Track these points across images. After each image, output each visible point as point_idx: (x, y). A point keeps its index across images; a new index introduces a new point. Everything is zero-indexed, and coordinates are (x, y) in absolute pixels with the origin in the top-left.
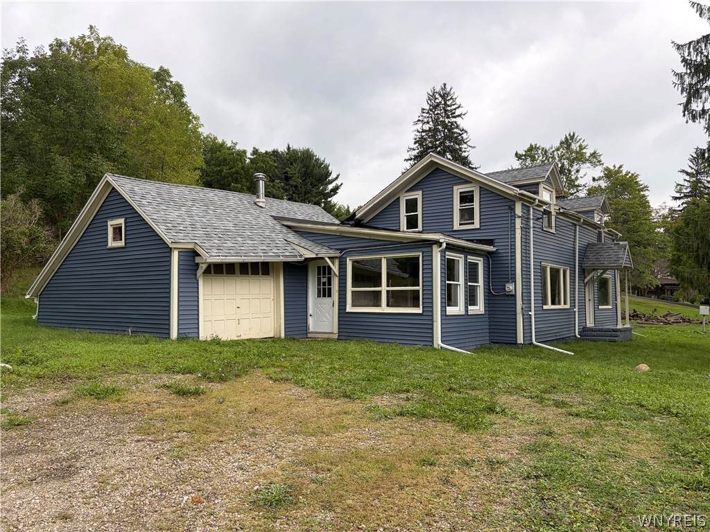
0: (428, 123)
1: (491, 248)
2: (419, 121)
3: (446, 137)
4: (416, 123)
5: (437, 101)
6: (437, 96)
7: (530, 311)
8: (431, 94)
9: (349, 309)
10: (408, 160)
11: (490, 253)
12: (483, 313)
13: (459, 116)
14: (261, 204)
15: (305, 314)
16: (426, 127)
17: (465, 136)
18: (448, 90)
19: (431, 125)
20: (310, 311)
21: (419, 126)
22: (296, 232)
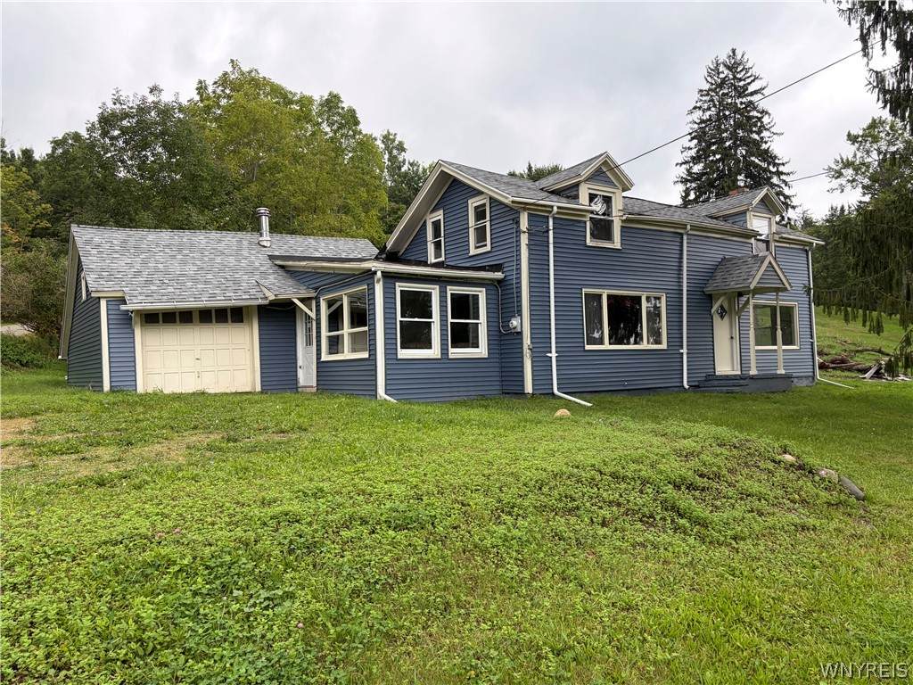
0: (709, 109)
1: (499, 275)
2: (695, 108)
3: (738, 125)
4: (691, 112)
5: (722, 76)
6: (722, 68)
7: (551, 352)
8: (712, 67)
9: (325, 357)
10: (681, 164)
11: (500, 281)
12: (486, 356)
13: (755, 92)
14: (265, 243)
15: (294, 365)
16: (706, 116)
17: (766, 120)
18: (739, 57)
19: (713, 111)
20: (300, 362)
21: (698, 115)
22: (287, 272)
